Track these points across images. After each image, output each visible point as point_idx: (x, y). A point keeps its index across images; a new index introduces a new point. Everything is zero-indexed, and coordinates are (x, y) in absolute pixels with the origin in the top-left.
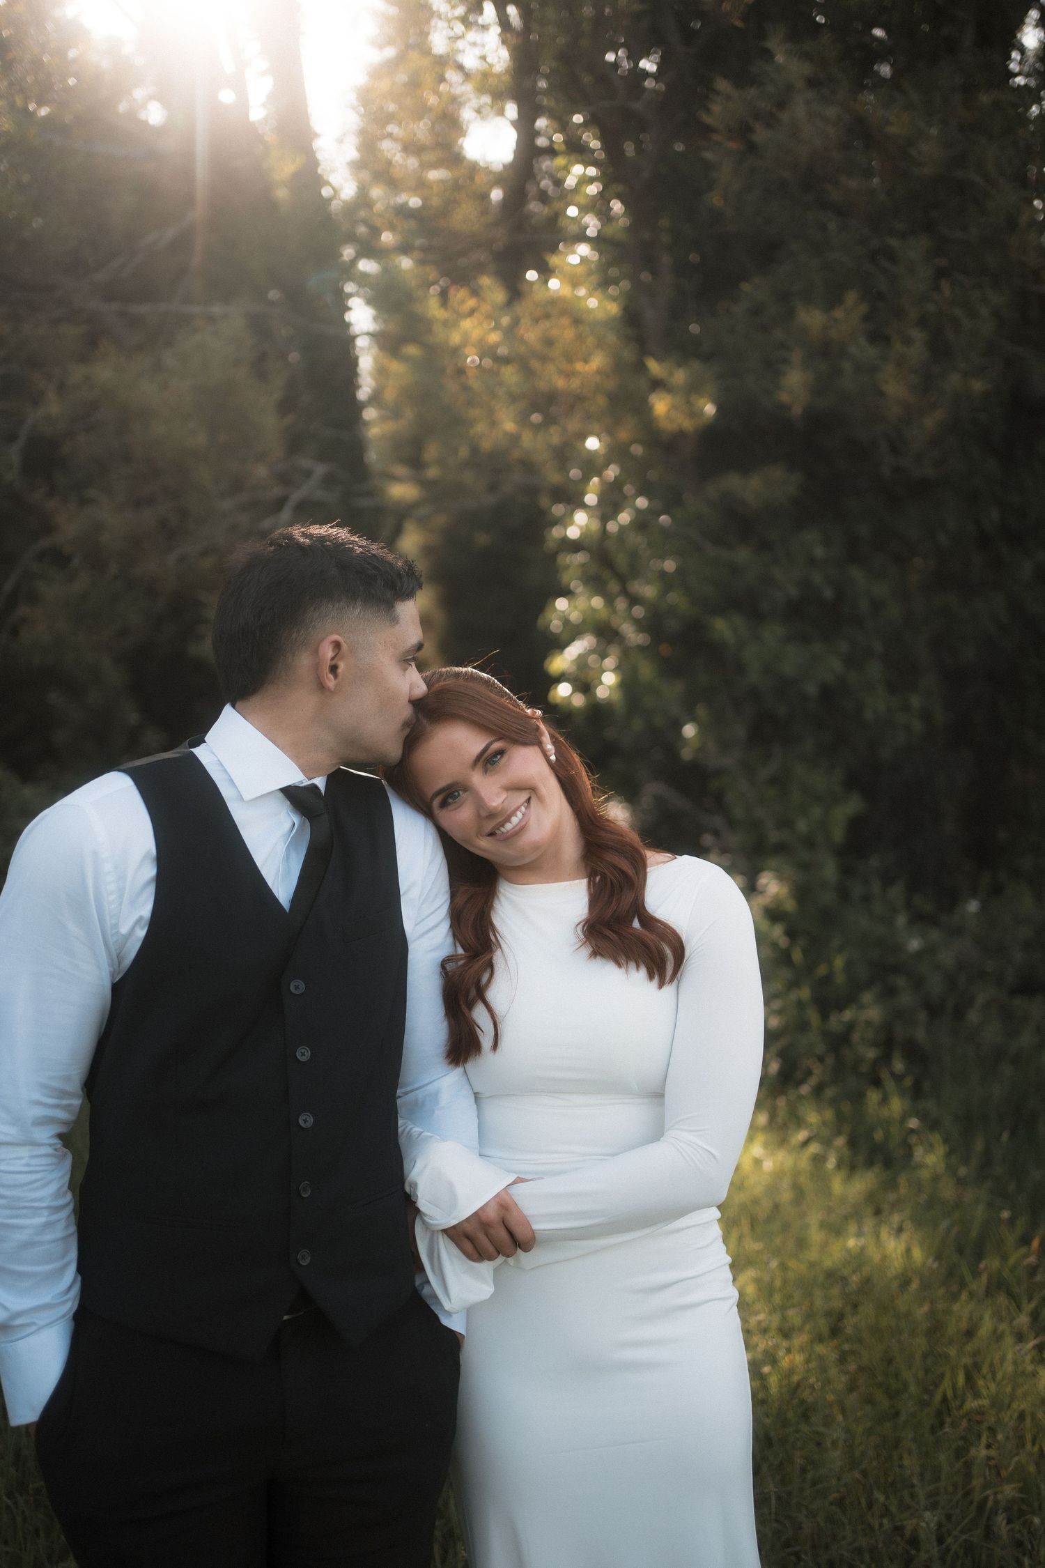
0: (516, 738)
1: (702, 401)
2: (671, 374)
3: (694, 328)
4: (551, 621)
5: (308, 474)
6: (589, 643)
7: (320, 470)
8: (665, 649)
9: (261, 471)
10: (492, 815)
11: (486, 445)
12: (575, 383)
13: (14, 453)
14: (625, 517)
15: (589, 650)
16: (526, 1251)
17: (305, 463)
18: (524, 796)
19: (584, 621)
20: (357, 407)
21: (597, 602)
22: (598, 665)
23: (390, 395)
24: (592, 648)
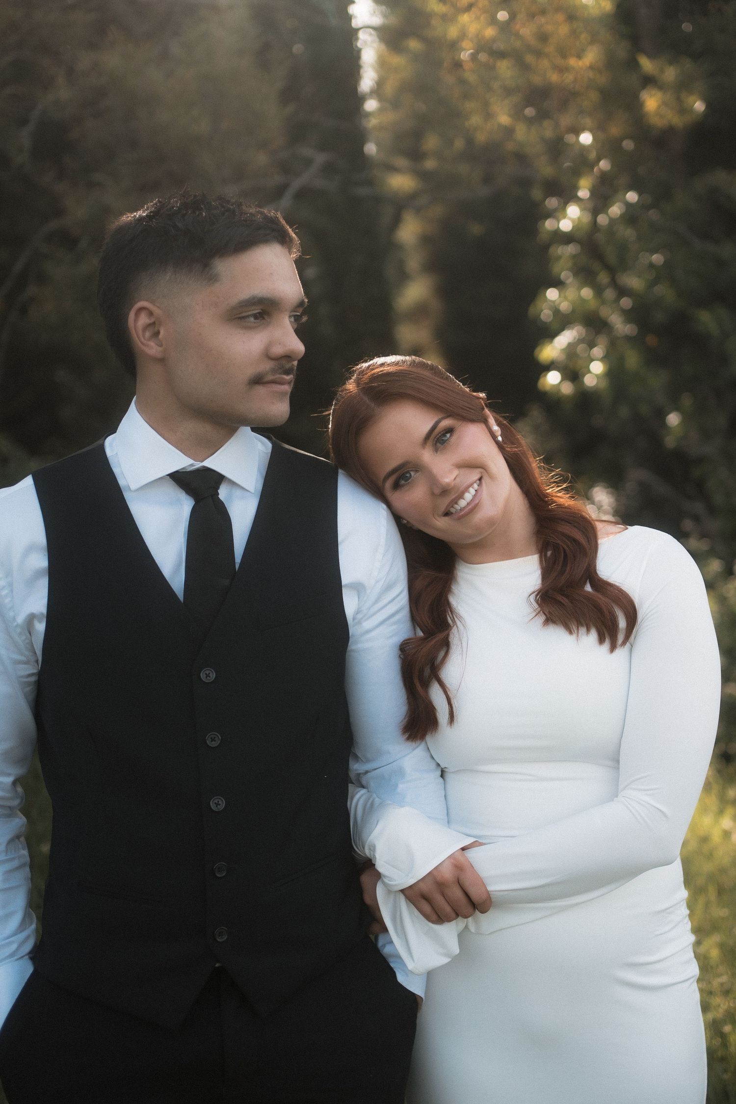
0: (465, 414)
1: (691, 99)
2: (662, 71)
3: (687, 27)
4: (542, 311)
5: (308, 162)
6: (578, 332)
7: (320, 158)
8: (651, 340)
9: (261, 159)
10: (445, 491)
11: (481, 137)
12: (569, 78)
13: (25, 137)
14: (616, 210)
15: (578, 339)
16: (483, 912)
17: (306, 151)
18: (475, 475)
19: (573, 311)
20: (358, 100)
21: (587, 293)
22: (586, 355)
23: (389, 88)
24: (581, 337)
